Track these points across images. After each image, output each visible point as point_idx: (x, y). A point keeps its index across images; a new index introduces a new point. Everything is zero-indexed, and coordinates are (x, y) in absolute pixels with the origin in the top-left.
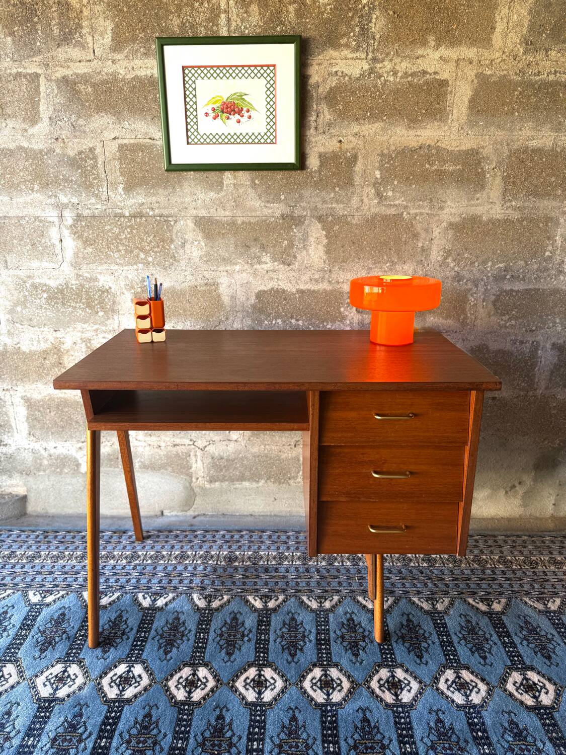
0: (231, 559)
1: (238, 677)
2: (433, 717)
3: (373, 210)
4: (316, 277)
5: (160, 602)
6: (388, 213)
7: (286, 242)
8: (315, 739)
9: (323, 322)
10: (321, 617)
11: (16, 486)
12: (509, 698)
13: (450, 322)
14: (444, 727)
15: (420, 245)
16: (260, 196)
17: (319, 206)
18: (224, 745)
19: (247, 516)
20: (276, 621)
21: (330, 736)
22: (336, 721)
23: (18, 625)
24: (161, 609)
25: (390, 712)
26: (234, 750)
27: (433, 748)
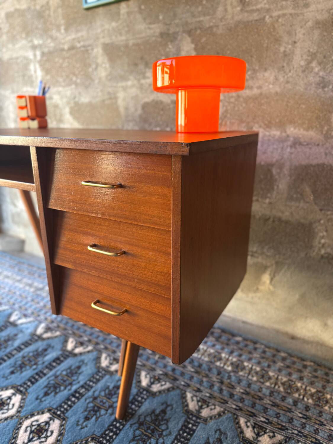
3: (237, 18)
6: (251, 18)
10: (99, 375)
15: (282, 49)
17: (189, 20)
20: (66, 363)
24: (16, 325)
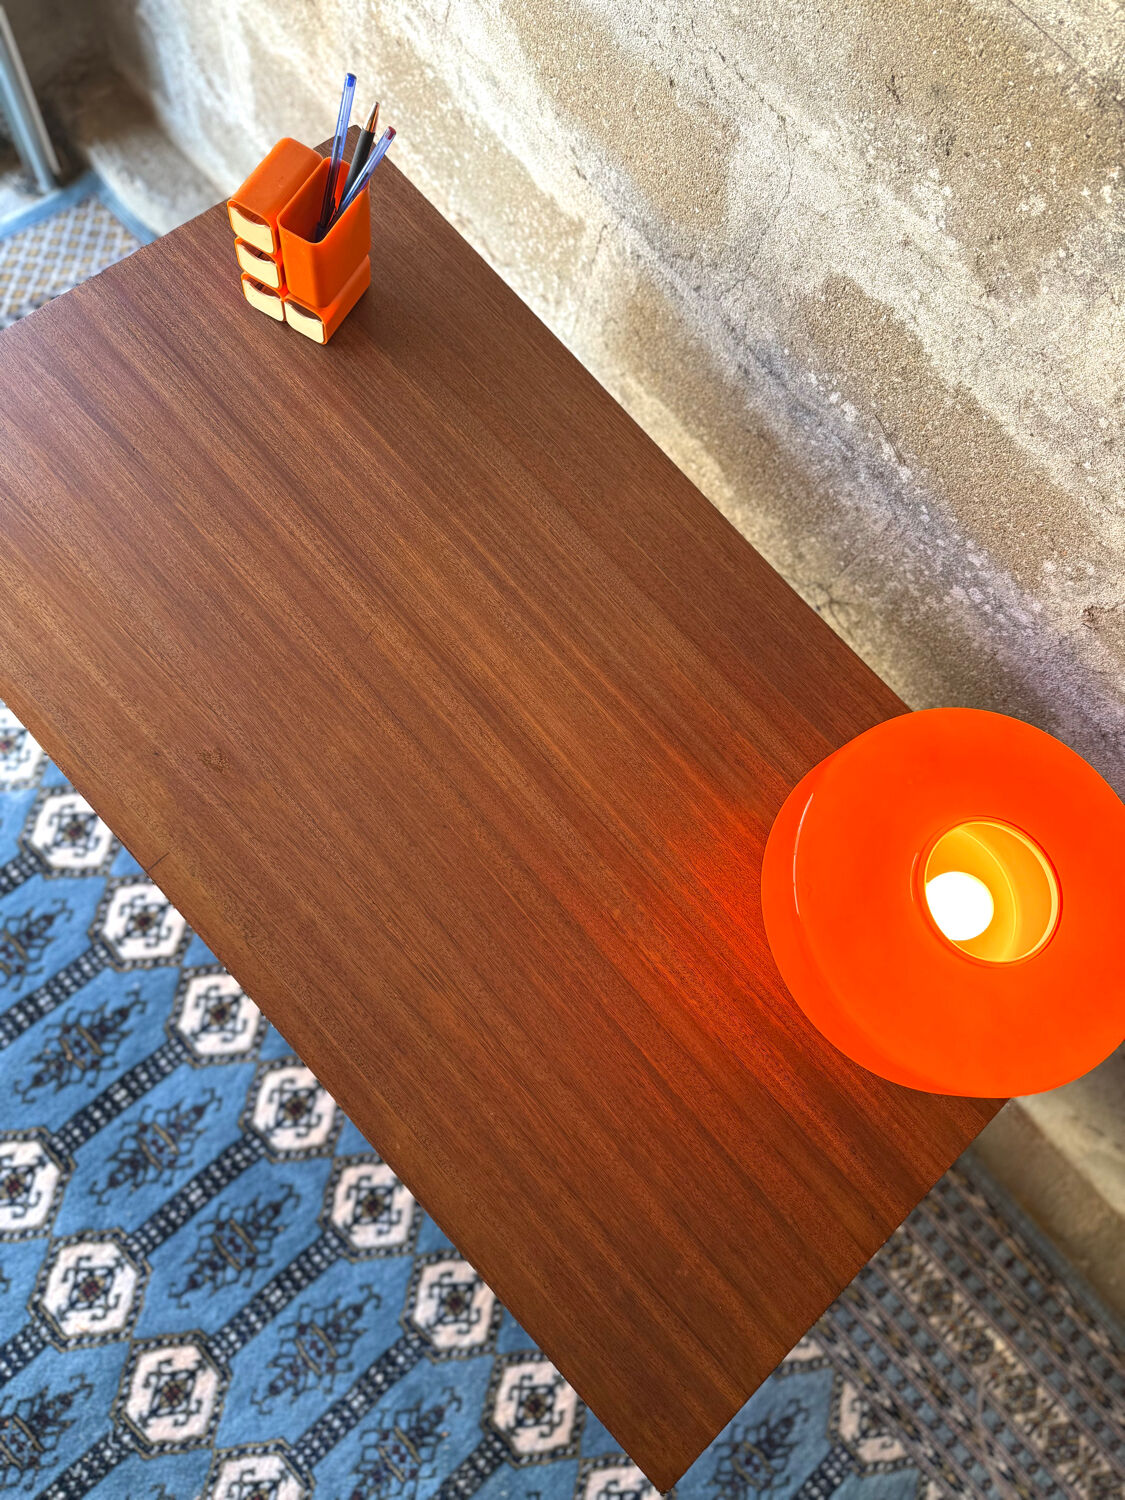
1: (209, 972)
2: (356, 1297)
4: (1048, 410)
8: (191, 1164)
12: (486, 1385)
14: (351, 1322)
18: (88, 1057)
21: (213, 1179)
22: (240, 1170)
25: (316, 1232)
26: (90, 1076)
27: (302, 1329)
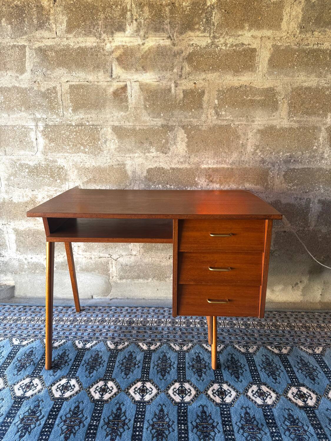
0: (130, 323)
1: (131, 387)
2: (244, 411)
3: (214, 122)
4: (181, 160)
5: (88, 346)
6: (223, 124)
7: (164, 140)
8: (173, 422)
9: (185, 187)
10: (181, 355)
11: (8, 280)
12: (289, 401)
13: (258, 187)
14: (249, 417)
15: (241, 142)
16: (149, 114)
17: (183, 120)
18: (120, 424)
19: (141, 299)
20: (154, 357)
21: (182, 420)
22: (186, 412)
23: (6, 357)
24: (88, 349)
25: (218, 408)
26: (126, 427)
27: (242, 428)
